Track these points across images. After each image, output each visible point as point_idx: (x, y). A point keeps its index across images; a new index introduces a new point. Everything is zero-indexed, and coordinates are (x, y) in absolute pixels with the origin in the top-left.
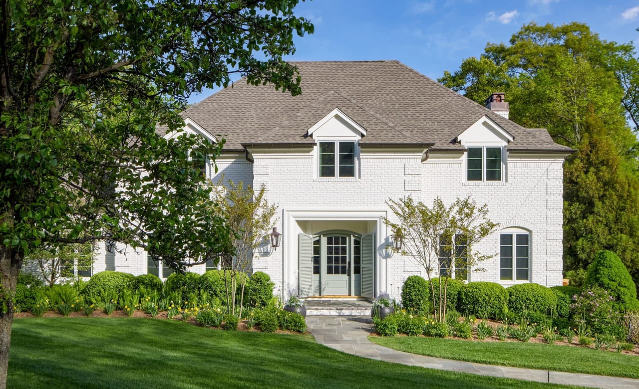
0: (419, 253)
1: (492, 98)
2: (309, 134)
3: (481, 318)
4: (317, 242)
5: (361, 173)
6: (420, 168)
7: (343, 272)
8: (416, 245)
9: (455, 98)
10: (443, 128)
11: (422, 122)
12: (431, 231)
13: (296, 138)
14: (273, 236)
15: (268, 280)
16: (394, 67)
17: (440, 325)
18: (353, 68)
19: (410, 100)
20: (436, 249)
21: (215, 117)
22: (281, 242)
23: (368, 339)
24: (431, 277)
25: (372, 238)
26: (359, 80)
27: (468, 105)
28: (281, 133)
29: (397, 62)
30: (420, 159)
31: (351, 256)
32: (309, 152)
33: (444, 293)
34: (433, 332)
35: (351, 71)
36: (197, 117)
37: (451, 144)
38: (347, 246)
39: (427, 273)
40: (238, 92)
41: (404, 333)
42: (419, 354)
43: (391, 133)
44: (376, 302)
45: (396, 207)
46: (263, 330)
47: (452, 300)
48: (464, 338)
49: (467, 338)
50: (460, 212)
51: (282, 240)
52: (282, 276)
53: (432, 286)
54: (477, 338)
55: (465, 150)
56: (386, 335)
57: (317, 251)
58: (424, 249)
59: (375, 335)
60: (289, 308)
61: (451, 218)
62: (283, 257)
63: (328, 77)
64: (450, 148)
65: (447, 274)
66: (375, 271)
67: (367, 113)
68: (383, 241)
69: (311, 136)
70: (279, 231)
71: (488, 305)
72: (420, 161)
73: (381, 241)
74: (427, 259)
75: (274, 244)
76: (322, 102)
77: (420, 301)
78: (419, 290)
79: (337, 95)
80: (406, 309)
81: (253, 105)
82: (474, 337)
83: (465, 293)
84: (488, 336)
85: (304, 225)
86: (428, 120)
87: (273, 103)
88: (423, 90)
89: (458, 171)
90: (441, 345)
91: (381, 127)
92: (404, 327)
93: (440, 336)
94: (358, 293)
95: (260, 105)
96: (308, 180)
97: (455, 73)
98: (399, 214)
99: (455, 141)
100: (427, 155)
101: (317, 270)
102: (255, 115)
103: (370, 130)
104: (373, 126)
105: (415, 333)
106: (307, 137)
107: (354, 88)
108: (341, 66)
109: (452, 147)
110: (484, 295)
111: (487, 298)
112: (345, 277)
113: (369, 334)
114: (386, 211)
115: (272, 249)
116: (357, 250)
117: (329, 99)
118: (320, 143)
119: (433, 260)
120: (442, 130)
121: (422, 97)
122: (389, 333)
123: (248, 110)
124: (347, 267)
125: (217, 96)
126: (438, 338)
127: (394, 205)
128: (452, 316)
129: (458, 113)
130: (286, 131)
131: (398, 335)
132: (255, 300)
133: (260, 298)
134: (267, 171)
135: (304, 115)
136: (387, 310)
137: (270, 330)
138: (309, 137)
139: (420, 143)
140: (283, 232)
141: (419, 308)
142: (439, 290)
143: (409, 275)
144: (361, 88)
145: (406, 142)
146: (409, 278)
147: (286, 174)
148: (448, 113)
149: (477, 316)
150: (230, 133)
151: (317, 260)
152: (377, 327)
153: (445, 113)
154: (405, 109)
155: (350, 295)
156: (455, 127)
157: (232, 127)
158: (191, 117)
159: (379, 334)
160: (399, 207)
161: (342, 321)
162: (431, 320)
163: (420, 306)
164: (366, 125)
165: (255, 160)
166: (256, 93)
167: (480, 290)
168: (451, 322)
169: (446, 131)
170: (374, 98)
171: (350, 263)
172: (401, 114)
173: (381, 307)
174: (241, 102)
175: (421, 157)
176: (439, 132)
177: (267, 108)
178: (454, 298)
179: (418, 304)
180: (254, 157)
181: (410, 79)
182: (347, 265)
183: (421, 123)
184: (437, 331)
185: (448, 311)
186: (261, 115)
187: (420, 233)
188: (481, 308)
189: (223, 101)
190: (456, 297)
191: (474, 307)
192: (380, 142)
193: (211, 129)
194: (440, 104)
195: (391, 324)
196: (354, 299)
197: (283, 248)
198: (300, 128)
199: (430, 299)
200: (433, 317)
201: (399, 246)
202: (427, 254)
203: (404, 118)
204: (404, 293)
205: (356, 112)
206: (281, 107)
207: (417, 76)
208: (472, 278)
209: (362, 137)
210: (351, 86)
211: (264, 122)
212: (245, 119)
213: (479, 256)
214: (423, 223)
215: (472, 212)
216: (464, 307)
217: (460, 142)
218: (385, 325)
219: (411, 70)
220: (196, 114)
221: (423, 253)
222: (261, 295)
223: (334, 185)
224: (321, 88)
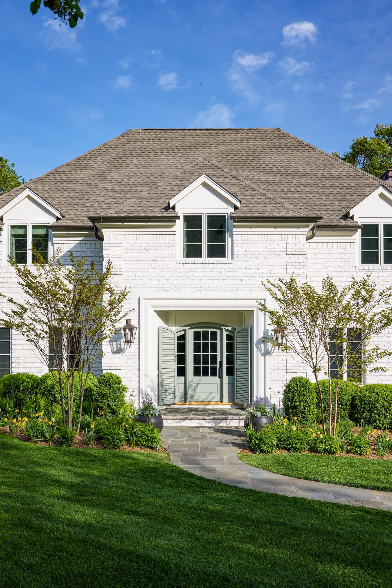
0: (304, 348)
1: (387, 175)
2: (171, 206)
3: (379, 429)
4: (182, 338)
5: (234, 253)
6: (306, 247)
7: (214, 374)
8: (300, 338)
9: (346, 169)
10: (333, 202)
11: (308, 195)
12: (320, 321)
13: (155, 210)
14: (127, 330)
15: (119, 384)
16: (275, 135)
17: (329, 438)
18: (227, 137)
19: (294, 170)
20: (325, 342)
21: (62, 190)
22: (137, 337)
23: (238, 457)
24: (319, 379)
25: (248, 332)
26: (234, 149)
27: (361, 176)
28: (138, 205)
29: (279, 130)
30: (305, 237)
31: (222, 354)
32: (171, 227)
33: (335, 398)
34: (322, 447)
35: (225, 139)
36: (41, 189)
37: (342, 220)
38: (218, 342)
39: (313, 374)
40: (91, 162)
41: (285, 448)
42: (303, 479)
43: (270, 205)
44: (252, 410)
45: (276, 291)
46: (105, 446)
47: (344, 407)
48: (360, 455)
49: (363, 455)
50: (356, 296)
51: (137, 334)
52: (138, 379)
53: (320, 389)
54: (376, 454)
55: (359, 227)
56: (261, 451)
57: (181, 348)
58: (310, 343)
59: (248, 451)
60: (142, 418)
61: (344, 303)
62: (139, 355)
63: (198, 146)
64: (340, 224)
65: (337, 374)
66: (251, 373)
67: (242, 183)
68: (261, 335)
69: (174, 208)
70: (134, 323)
71: (387, 413)
72: (305, 239)
73: (258, 334)
74: (314, 355)
75: (129, 339)
76: (189, 170)
77: (305, 408)
78: (304, 395)
79: (206, 162)
80: (289, 419)
81: (109, 177)
82: (373, 453)
83: (360, 397)
84: (389, 451)
85: (165, 316)
86: (315, 193)
87: (132, 174)
88: (309, 160)
89: (351, 252)
90: (331, 464)
91: (258, 199)
92: (285, 441)
93: (331, 452)
94: (232, 399)
95: (116, 176)
96: (169, 262)
97: (344, 155)
98: (279, 300)
99: (346, 216)
100: (313, 232)
101: (181, 372)
102: (110, 188)
103: (245, 202)
104: (249, 197)
105: (299, 449)
106: (168, 209)
107: (228, 158)
108: (214, 134)
109: (343, 223)
110: (383, 401)
111: (386, 403)
112: (216, 379)
113: (240, 450)
114: (265, 299)
115: (126, 345)
116: (230, 347)
117: (197, 167)
118: (184, 216)
119: (322, 356)
120: (331, 205)
121: (308, 168)
122: (266, 449)
123: (101, 182)
124: (218, 367)
125: (66, 167)
126: (327, 455)
127: (273, 288)
128: (344, 426)
129: (350, 186)
130: (143, 203)
131: (277, 452)
132: (103, 408)
133: (109, 405)
134: (120, 251)
135: (167, 184)
136: (264, 421)
137: (115, 447)
138: (171, 210)
139: (305, 216)
140: (139, 325)
141: (304, 417)
142: (329, 394)
143: (292, 376)
144: (236, 158)
145: (287, 215)
146: (291, 380)
147: (143, 254)
148: (338, 185)
149: (375, 426)
150: (79, 208)
151: (181, 359)
152: (250, 441)
153: (334, 186)
154: (287, 181)
155: (221, 402)
156: (347, 201)
157: (82, 201)
158: (34, 190)
159: (253, 451)
160: (279, 290)
161: (209, 433)
162: (319, 433)
163: (305, 414)
164: (240, 196)
165: (105, 237)
166: (112, 163)
167: (378, 395)
168: (343, 434)
169: (336, 205)
170: (251, 168)
171: (221, 363)
172: (282, 186)
173: (256, 417)
174: (94, 173)
175: (306, 233)
176: (328, 207)
177: (125, 179)
178: (346, 405)
179: (302, 413)
180: (104, 233)
181: (293, 148)
182: (218, 365)
183: (306, 196)
184: (326, 446)
185: (339, 420)
186: (117, 187)
187: (306, 323)
188: (379, 416)
189: (73, 172)
190: (349, 403)
191: (371, 415)
192: (256, 214)
193: (56, 203)
194: (328, 175)
195: (268, 438)
196: (226, 406)
197: (139, 344)
198: (160, 200)
199: (318, 406)
200: (321, 427)
201: (280, 341)
202: (314, 349)
203: (287, 190)
204: (285, 398)
205: (229, 181)
206: (141, 179)
207: (302, 144)
208: (367, 380)
209: (235, 210)
210: (224, 156)
211: (119, 195)
212: (98, 192)
213: (379, 351)
214: (310, 311)
215: (371, 297)
216: (359, 416)
217: (352, 218)
218: (261, 440)
219: (294, 139)
220: (40, 187)
221: (309, 349)
222: (109, 402)
223: (201, 267)
224: (189, 157)
